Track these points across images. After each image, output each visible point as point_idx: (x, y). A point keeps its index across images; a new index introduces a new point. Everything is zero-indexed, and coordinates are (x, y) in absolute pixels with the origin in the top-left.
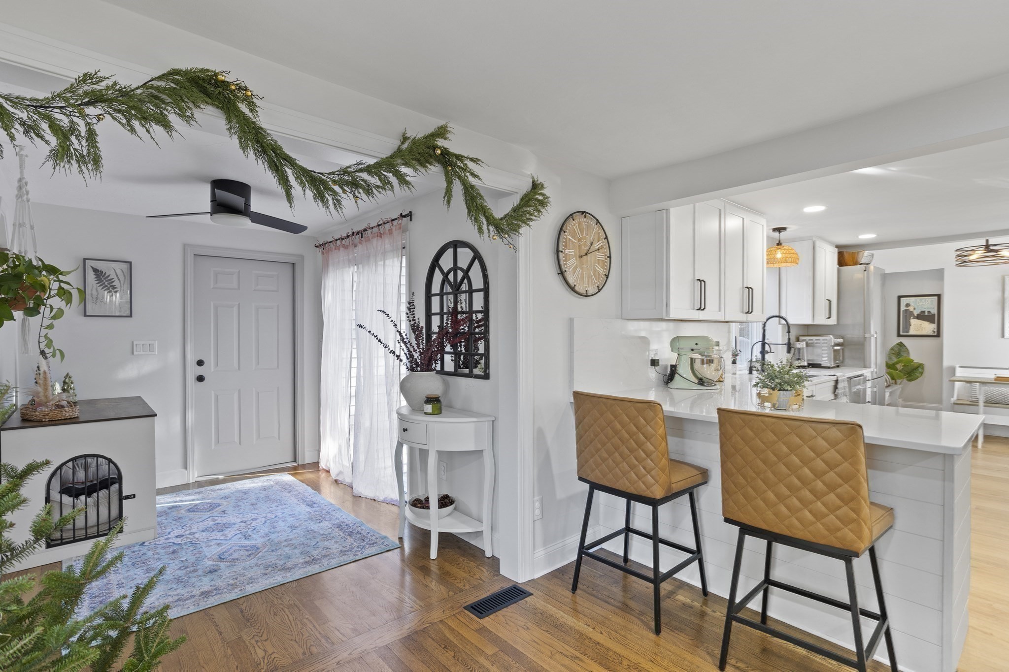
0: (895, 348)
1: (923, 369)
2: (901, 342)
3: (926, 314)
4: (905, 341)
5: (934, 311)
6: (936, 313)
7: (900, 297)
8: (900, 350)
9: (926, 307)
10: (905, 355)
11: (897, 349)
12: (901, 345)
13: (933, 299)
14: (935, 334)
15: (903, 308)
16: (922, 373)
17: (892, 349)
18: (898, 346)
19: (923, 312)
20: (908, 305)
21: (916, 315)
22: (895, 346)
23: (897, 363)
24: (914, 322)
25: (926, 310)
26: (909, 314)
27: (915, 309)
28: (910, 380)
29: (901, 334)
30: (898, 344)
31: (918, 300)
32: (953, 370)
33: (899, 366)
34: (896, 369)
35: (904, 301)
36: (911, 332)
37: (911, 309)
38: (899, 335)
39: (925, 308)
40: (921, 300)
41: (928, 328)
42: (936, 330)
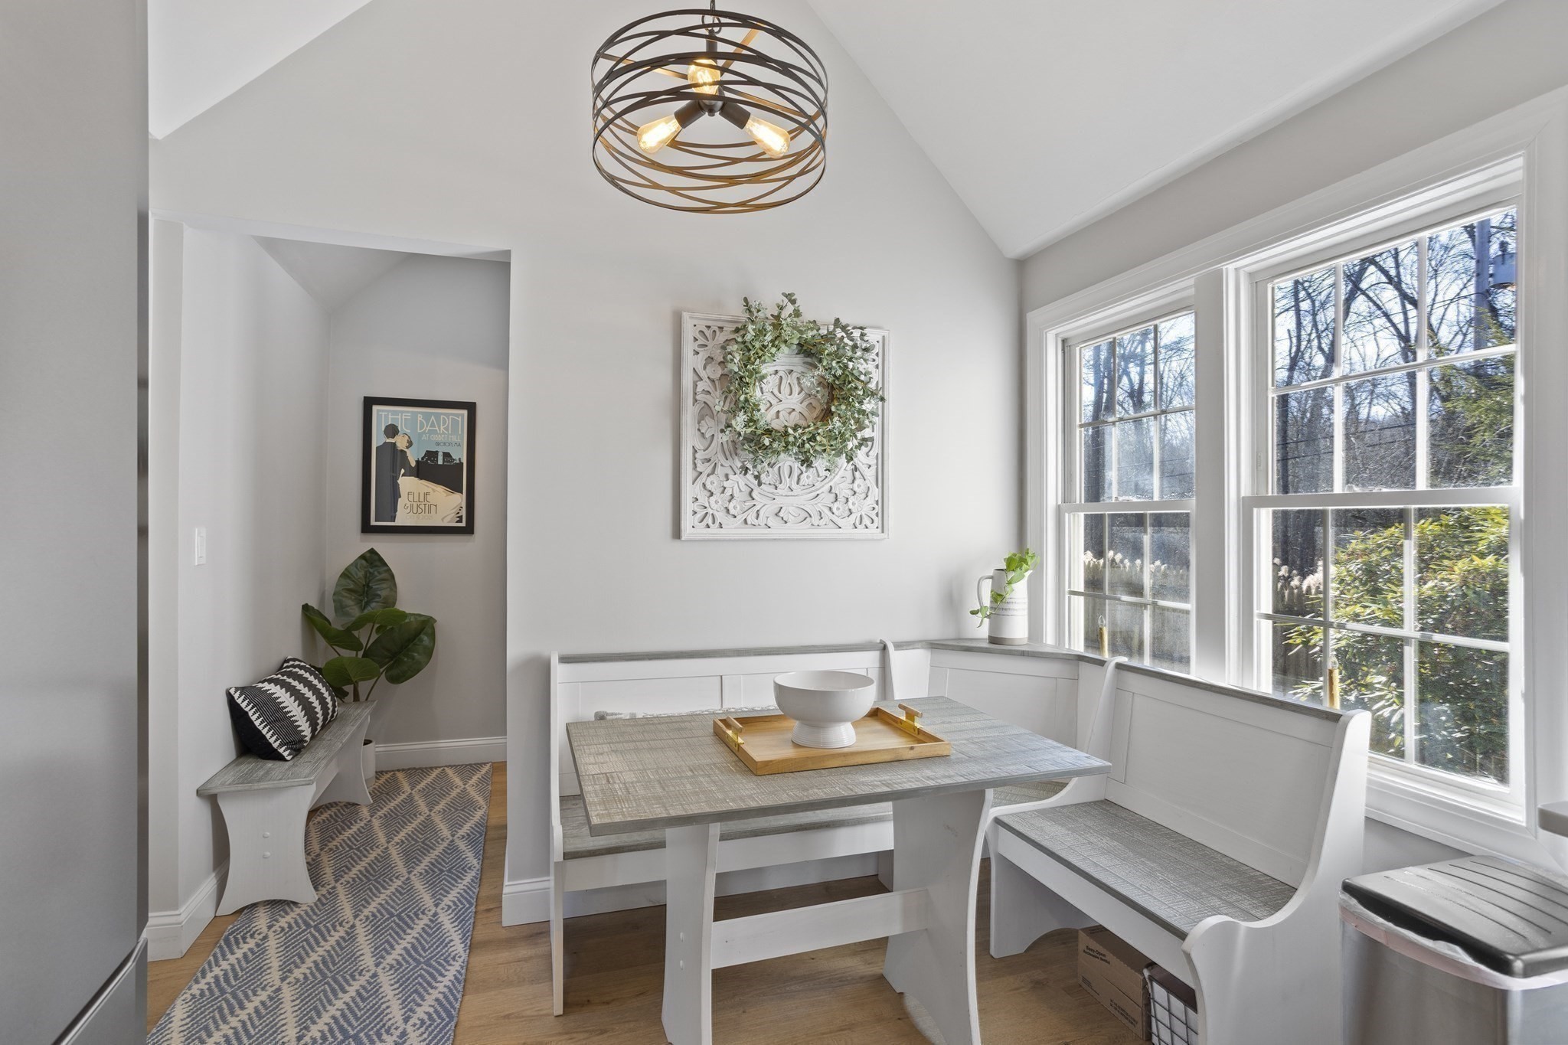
0: (353, 570)
1: (432, 636)
2: (372, 551)
3: (440, 462)
4: (388, 548)
5: (460, 455)
6: (464, 461)
7: (369, 403)
8: (369, 577)
9: (439, 438)
10: (383, 593)
11: (361, 574)
12: (372, 559)
13: (457, 415)
14: (463, 524)
15: (378, 439)
16: (429, 652)
17: (346, 574)
18: (364, 562)
19: (431, 455)
20: (392, 431)
21: (413, 464)
22: (355, 564)
23: (358, 624)
24: (408, 484)
25: (441, 450)
26: (394, 458)
27: (410, 444)
28: (396, 679)
29: (373, 523)
30: (363, 557)
31: (420, 418)
32: (542, 671)
33: (366, 636)
34: (355, 645)
35: (382, 415)
36: (402, 519)
37: (401, 442)
38: (367, 528)
39: (438, 444)
40: (427, 417)
41: (446, 505)
42: (463, 513)
